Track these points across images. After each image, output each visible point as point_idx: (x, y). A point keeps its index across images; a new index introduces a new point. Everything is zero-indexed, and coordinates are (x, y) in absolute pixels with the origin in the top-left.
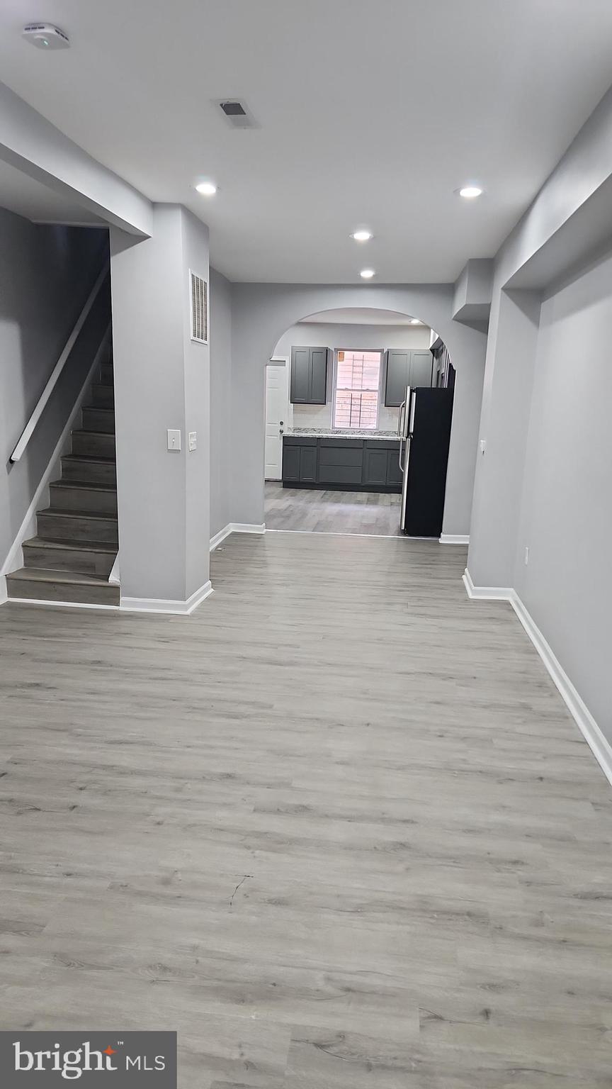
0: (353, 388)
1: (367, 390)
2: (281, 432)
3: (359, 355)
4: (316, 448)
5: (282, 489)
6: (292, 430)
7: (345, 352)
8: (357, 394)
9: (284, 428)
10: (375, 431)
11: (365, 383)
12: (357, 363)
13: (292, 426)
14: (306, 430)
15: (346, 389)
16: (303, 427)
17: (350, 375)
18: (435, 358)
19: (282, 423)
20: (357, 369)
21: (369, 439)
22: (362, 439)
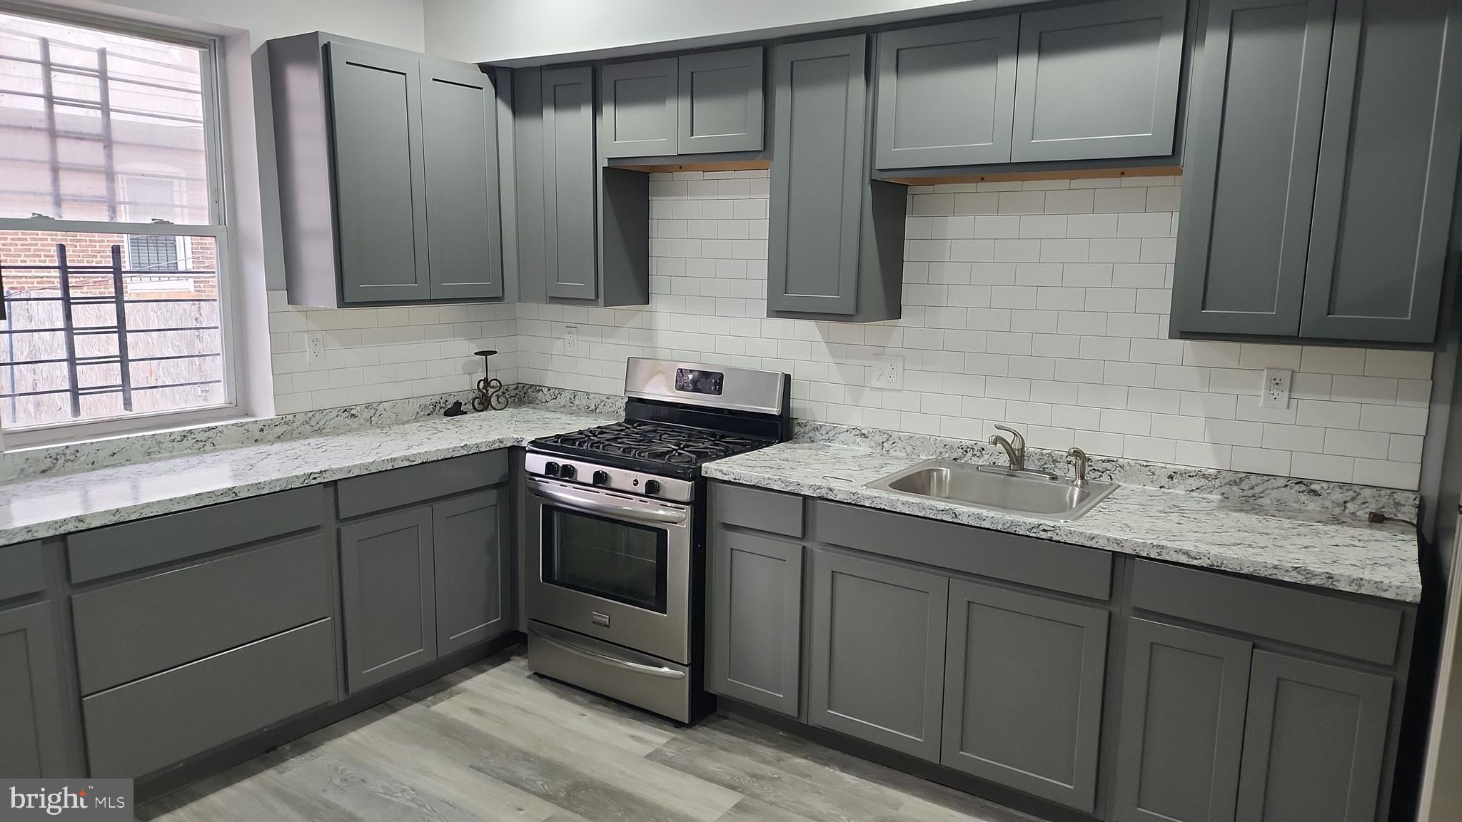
21: (350, 475)
22: (318, 481)
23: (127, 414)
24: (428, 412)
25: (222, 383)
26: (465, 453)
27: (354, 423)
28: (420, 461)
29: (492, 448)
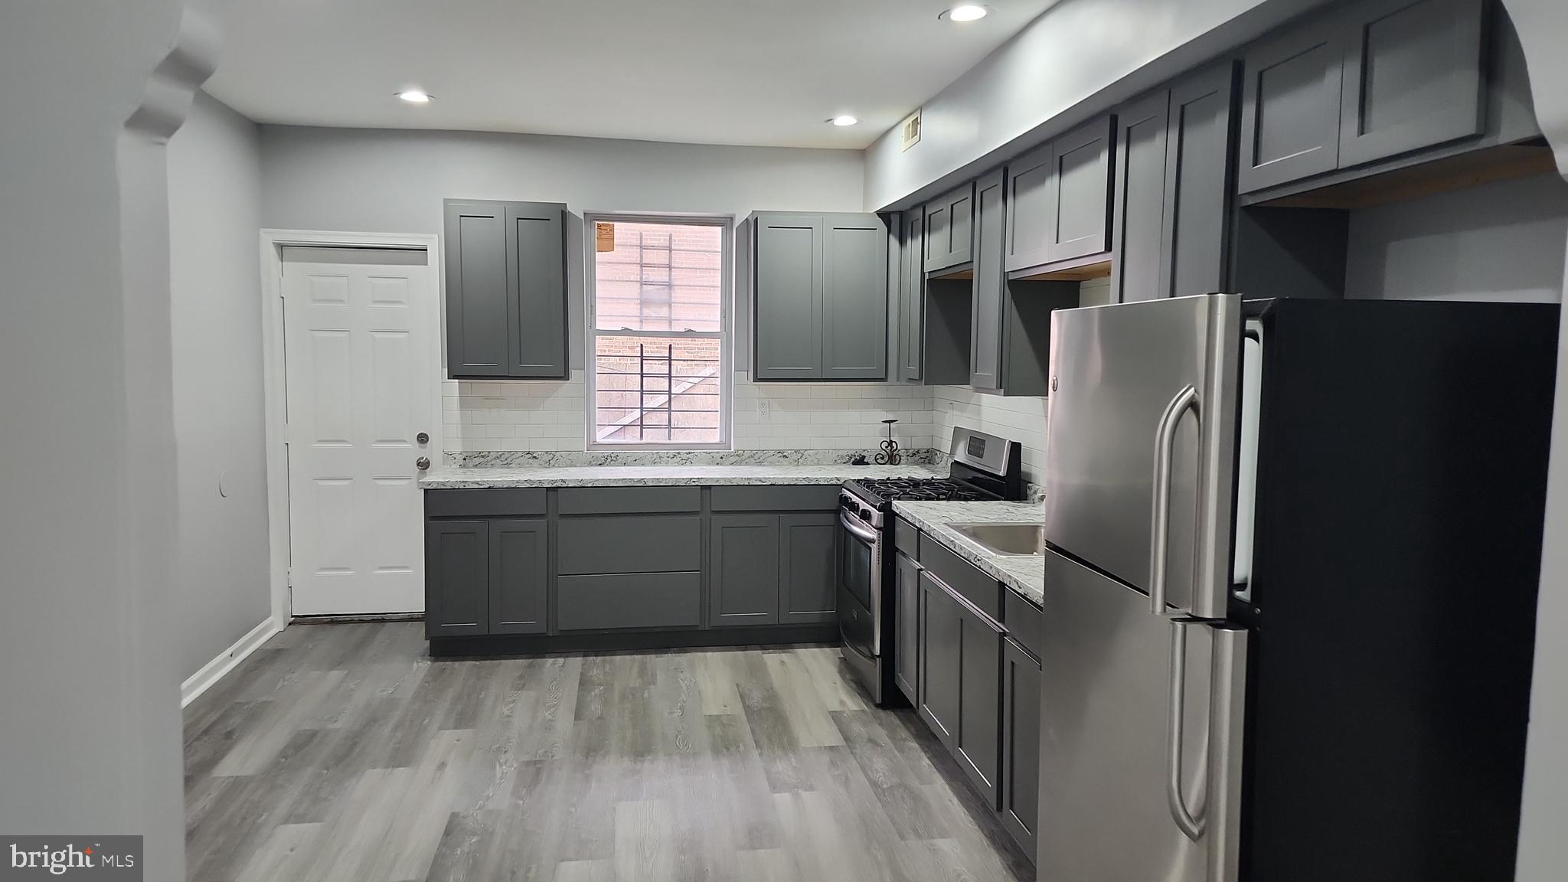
0: (647, 328)
1: (689, 334)
2: (424, 465)
3: (655, 233)
4: (542, 522)
5: (426, 665)
6: (460, 458)
7: (617, 225)
8: (653, 347)
9: (432, 451)
10: (722, 452)
11: (678, 312)
12: (650, 257)
13: (457, 448)
14: (505, 460)
15: (626, 332)
16: (496, 447)
17: (634, 291)
18: (894, 243)
19: (423, 439)
20: (652, 275)
21: (718, 484)
22: (696, 483)
23: (668, 442)
24: (844, 461)
25: (718, 430)
26: (807, 483)
27: (785, 461)
28: (770, 483)
29: (830, 483)
